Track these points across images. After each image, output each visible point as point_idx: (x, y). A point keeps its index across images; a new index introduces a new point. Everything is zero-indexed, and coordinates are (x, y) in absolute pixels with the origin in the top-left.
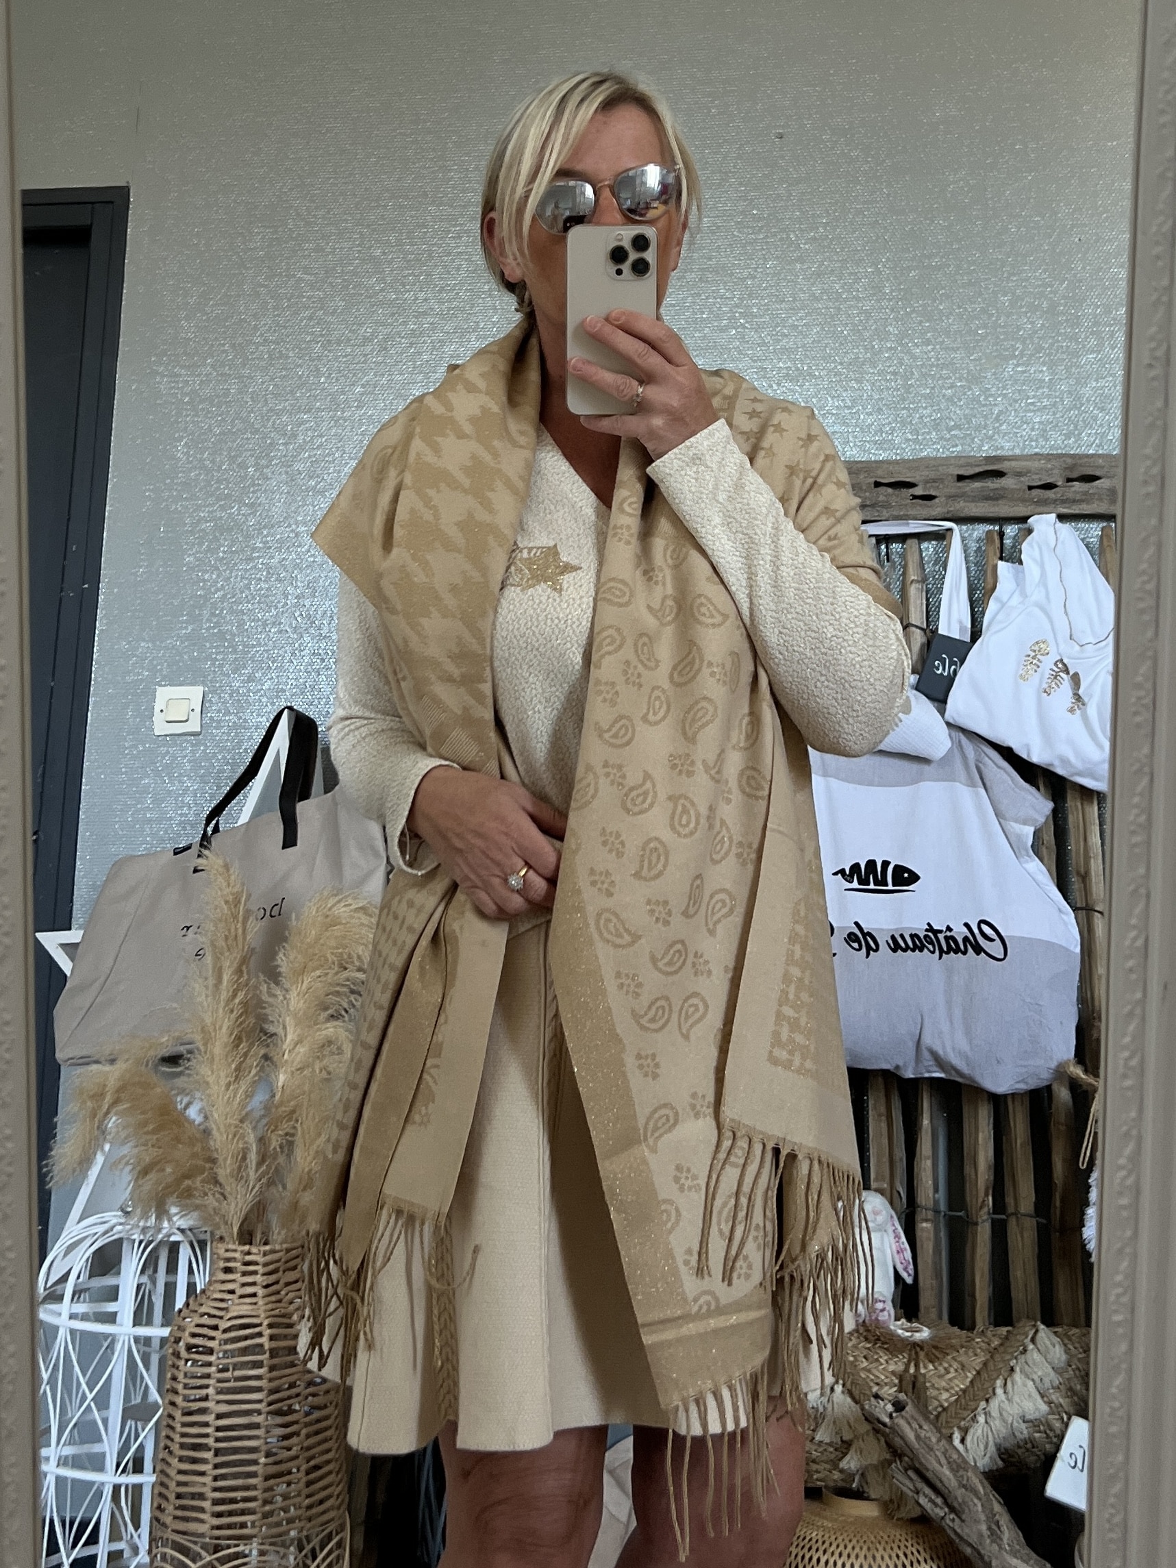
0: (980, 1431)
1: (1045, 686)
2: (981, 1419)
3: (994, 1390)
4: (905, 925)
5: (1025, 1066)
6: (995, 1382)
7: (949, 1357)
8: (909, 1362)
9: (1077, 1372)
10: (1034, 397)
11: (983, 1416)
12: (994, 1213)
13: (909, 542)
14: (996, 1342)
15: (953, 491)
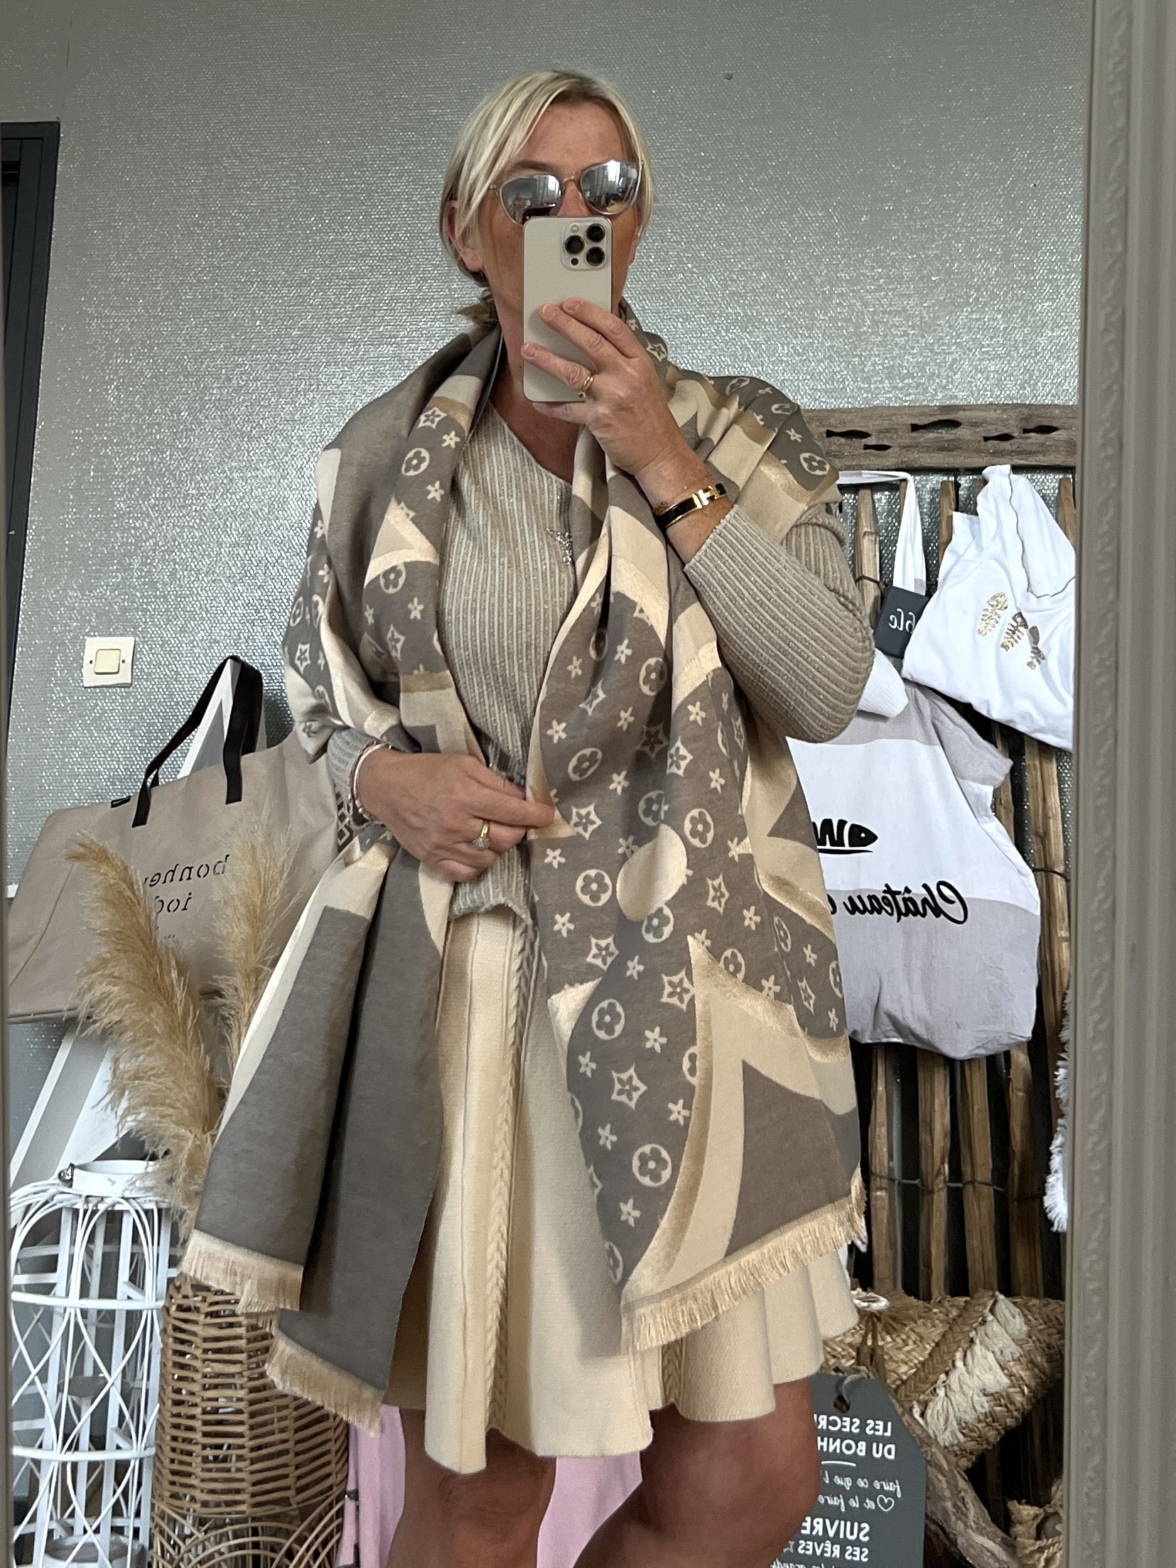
0: (939, 1407)
1: (1003, 640)
2: (941, 1392)
3: (953, 1362)
4: (862, 887)
5: (985, 1031)
6: (954, 1356)
7: (907, 1329)
8: (866, 1334)
9: (1038, 1344)
10: (988, 346)
11: (943, 1389)
12: (951, 1180)
13: (862, 492)
14: (954, 1313)
15: (908, 441)
